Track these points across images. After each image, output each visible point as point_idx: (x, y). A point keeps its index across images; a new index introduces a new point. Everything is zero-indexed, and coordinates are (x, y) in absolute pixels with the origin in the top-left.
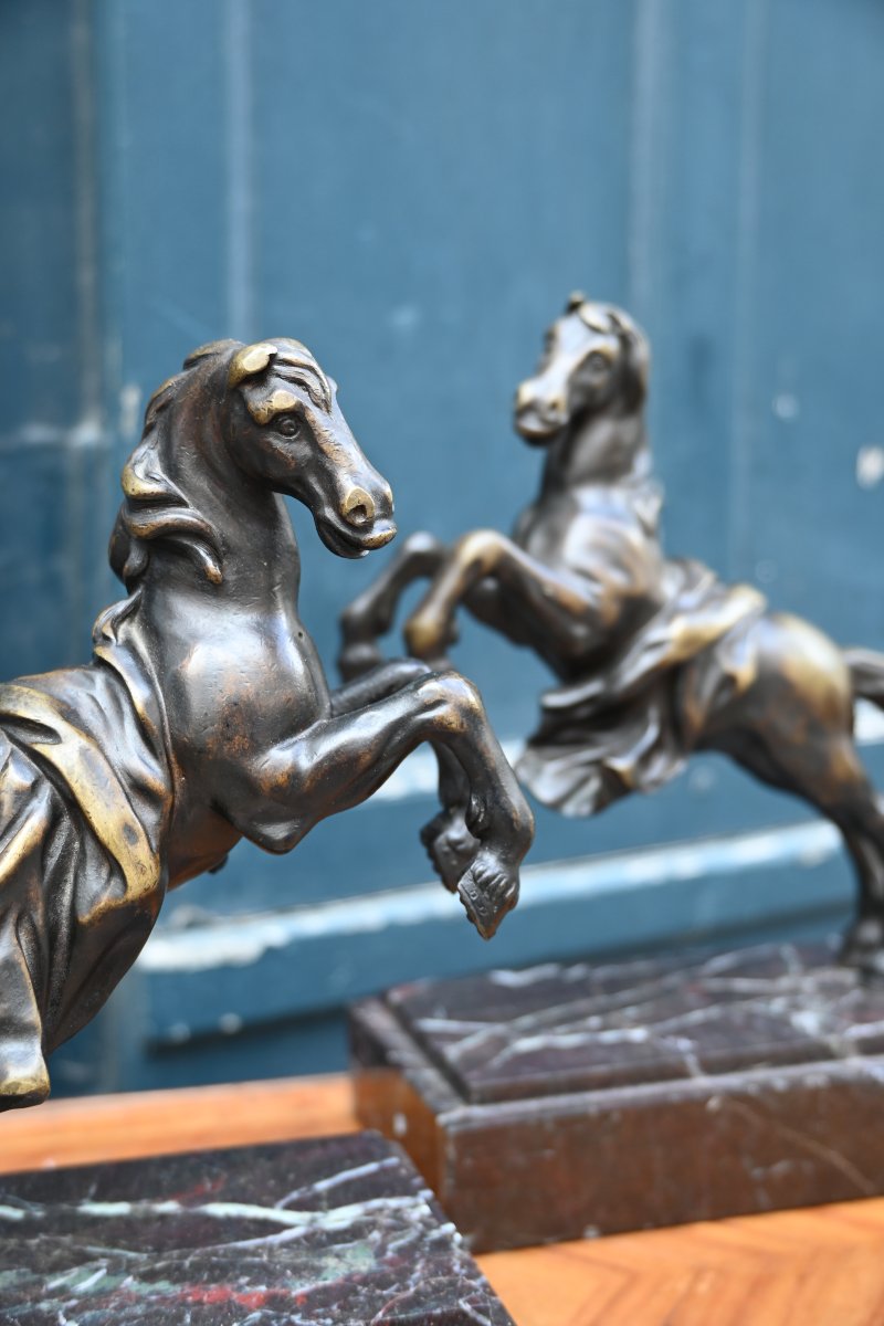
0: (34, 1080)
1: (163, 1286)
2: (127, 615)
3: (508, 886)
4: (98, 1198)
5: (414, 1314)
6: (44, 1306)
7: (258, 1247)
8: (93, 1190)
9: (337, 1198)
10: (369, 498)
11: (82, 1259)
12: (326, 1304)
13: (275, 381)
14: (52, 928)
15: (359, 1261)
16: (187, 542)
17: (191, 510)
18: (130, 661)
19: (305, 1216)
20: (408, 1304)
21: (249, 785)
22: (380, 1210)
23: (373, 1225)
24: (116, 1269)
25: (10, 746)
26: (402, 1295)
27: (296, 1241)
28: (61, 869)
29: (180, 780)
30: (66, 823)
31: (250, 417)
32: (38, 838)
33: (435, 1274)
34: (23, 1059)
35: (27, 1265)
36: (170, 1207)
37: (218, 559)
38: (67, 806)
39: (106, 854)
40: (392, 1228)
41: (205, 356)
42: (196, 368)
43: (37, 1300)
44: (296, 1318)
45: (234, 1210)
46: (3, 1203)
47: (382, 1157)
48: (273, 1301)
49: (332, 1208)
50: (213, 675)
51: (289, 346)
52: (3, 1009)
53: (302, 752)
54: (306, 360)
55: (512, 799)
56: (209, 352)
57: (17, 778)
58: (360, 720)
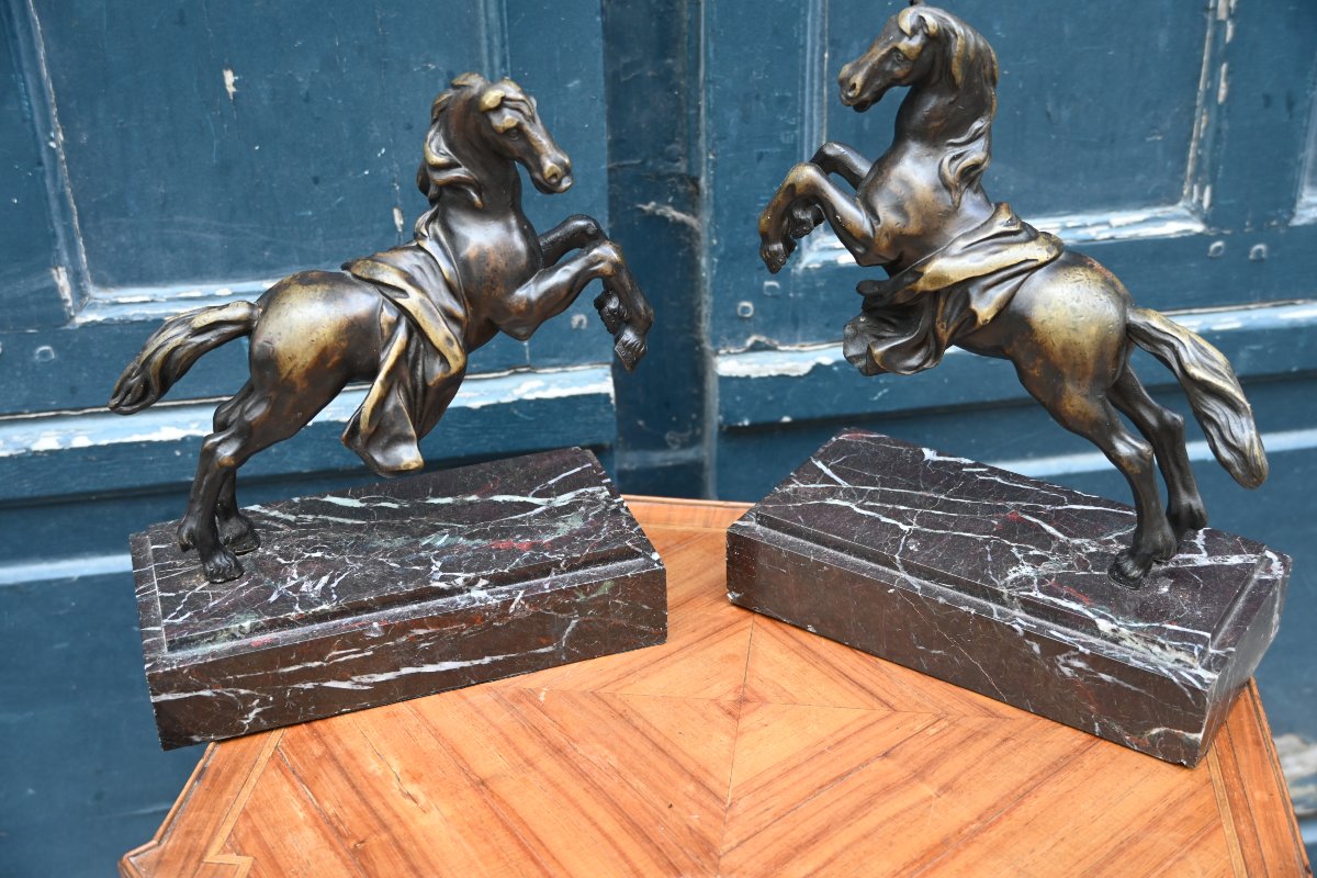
0: (416, 461)
1: (478, 541)
2: (432, 219)
3: (641, 347)
4: (435, 495)
5: (605, 549)
6: (422, 554)
7: (523, 518)
8: (431, 490)
9: (561, 489)
10: (558, 169)
11: (436, 529)
12: (560, 547)
13: (506, 111)
14: (415, 387)
15: (578, 524)
16: (464, 187)
17: (463, 169)
18: (438, 249)
19: (546, 500)
20: (600, 545)
21: (506, 310)
22: (583, 494)
23: (580, 503)
24: (452, 535)
25: (382, 297)
26: (598, 540)
27: (541, 513)
28: (415, 360)
29: (470, 309)
30: (415, 335)
31: (493, 129)
32: (403, 347)
33: (613, 528)
34: (410, 453)
35: (408, 533)
36: (474, 498)
37: (479, 193)
38: (415, 328)
39: (437, 352)
40: (590, 504)
41: (464, 86)
42: (459, 91)
43: (418, 551)
44: (547, 554)
45: (507, 498)
46: (385, 500)
47: (584, 464)
48: (534, 546)
49: (559, 495)
50: (482, 257)
51: (511, 90)
52: (396, 430)
53: (531, 291)
54: (520, 97)
55: (641, 305)
56: (465, 83)
57: (388, 315)
58: (560, 271)
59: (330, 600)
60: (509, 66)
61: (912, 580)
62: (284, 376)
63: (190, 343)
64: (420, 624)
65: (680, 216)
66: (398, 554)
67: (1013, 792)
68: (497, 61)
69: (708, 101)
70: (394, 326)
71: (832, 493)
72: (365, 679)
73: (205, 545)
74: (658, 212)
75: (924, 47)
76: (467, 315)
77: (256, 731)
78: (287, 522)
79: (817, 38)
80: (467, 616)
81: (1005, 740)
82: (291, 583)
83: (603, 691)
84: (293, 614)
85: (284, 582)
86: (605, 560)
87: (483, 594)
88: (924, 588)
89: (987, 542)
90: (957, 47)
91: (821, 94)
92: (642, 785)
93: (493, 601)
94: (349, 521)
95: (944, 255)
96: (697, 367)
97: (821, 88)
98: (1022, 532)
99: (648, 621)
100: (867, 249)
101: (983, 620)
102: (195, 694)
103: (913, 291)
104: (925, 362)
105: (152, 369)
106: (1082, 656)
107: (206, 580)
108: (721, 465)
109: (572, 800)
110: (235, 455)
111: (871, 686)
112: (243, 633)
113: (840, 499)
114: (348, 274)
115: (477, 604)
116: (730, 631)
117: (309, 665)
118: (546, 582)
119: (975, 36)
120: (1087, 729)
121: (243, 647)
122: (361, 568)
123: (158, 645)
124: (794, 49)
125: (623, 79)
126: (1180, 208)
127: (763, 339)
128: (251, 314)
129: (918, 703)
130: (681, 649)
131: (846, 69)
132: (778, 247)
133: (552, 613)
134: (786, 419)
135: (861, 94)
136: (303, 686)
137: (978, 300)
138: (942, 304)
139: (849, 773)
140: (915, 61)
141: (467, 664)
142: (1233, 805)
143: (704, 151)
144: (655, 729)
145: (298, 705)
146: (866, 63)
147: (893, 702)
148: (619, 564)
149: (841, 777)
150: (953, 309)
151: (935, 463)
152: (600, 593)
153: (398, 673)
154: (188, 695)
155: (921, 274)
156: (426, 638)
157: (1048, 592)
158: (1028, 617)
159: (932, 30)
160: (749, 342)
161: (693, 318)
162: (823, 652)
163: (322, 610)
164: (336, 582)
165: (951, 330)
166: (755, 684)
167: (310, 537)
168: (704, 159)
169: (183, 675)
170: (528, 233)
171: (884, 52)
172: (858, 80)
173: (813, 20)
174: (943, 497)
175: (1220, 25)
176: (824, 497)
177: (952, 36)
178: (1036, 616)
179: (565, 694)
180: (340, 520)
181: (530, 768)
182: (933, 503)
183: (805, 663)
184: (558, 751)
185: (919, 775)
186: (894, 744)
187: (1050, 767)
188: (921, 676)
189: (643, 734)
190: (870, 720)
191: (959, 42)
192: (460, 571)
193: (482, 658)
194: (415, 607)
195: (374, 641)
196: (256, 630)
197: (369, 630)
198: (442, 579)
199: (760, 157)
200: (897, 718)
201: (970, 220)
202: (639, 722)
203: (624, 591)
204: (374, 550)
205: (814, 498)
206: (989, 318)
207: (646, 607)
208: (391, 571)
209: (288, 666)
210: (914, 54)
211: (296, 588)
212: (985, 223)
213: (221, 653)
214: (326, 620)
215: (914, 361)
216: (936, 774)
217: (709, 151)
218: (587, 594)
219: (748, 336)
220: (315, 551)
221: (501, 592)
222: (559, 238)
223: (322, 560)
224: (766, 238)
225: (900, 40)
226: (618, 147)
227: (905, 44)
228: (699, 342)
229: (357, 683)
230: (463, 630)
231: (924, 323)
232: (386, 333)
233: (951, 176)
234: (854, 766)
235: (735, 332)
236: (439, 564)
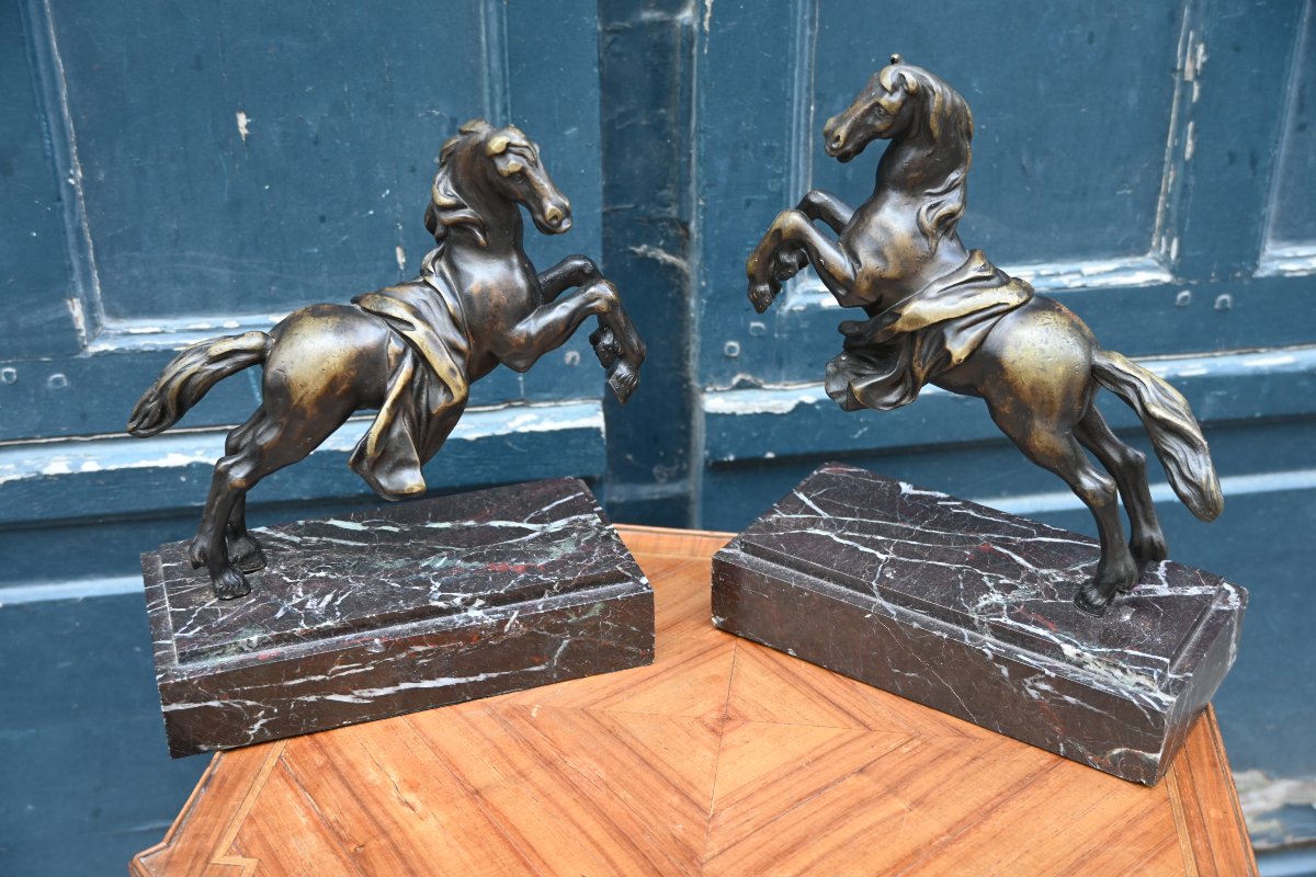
0: (419, 486)
1: (475, 563)
2: (438, 257)
3: (633, 380)
4: (434, 520)
5: (596, 572)
6: (422, 575)
7: (518, 542)
8: (430, 515)
9: (554, 516)
10: (559, 211)
11: (435, 552)
12: (554, 570)
13: (511, 156)
14: (419, 416)
15: (570, 549)
16: (469, 226)
17: (469, 210)
18: (444, 285)
19: (540, 526)
20: (592, 568)
21: (507, 344)
22: (576, 521)
23: (573, 529)
24: (450, 557)
25: (389, 329)
26: (590, 564)
27: (536, 539)
28: (420, 389)
29: (473, 342)
30: (421, 366)
31: (499, 174)
32: (409, 377)
33: (604, 553)
34: (413, 477)
35: (408, 555)
36: (471, 523)
37: (483, 232)
38: (420, 359)
39: (441, 381)
40: (583, 531)
41: (472, 132)
42: (466, 137)
43: (418, 573)
44: (541, 577)
45: (503, 523)
46: (386, 524)
47: (576, 492)
48: (528, 569)
49: (553, 521)
50: (485, 293)
51: (516, 137)
52: (401, 455)
53: (532, 326)
54: (525, 143)
55: (634, 341)
56: (472, 129)
57: (395, 347)
58: (558, 308)
59: (334, 617)
60: (509, 113)
61: (888, 606)
62: (295, 403)
63: (206, 370)
64: (419, 641)
65: (670, 259)
66: (398, 575)
67: (981, 807)
68: (498, 108)
69: (699, 150)
70: (400, 357)
71: (813, 523)
72: (366, 693)
73: (216, 563)
74: (650, 254)
75: (904, 103)
76: (469, 347)
77: (260, 741)
78: (292, 544)
79: (804, 91)
80: (463, 634)
81: (975, 759)
82: (296, 601)
83: (592, 708)
84: (299, 629)
85: (290, 599)
86: (596, 583)
87: (480, 614)
88: (900, 614)
89: (959, 571)
90: (935, 103)
91: (807, 145)
92: (629, 796)
93: (489, 621)
94: (352, 544)
95: (921, 297)
96: (684, 404)
97: (807, 138)
98: (993, 562)
99: (636, 642)
100: (849, 291)
101: (955, 644)
102: (203, 704)
103: (891, 331)
104: (901, 399)
105: (170, 395)
106: (1048, 679)
107: (215, 597)
108: (707, 498)
109: (562, 810)
110: (247, 477)
111: (848, 706)
112: (251, 647)
113: (821, 528)
114: (358, 307)
115: (474, 623)
116: (714, 653)
117: (313, 678)
118: (539, 603)
119: (952, 93)
120: (1053, 750)
121: (250, 660)
122: (364, 588)
123: (169, 658)
124: (781, 102)
125: (618, 127)
126: (1149, 259)
127: (748, 377)
128: (265, 344)
129: (892, 723)
130: (667, 670)
131: (831, 122)
132: (764, 288)
133: (545, 633)
134: (770, 455)
135: (844, 146)
136: (306, 699)
137: (952, 340)
138: (919, 344)
139: (826, 787)
140: (895, 116)
141: (462, 680)
142: (1189, 822)
143: (694, 197)
144: (642, 744)
145: (301, 717)
146: (849, 116)
147: (869, 722)
148: (609, 587)
149: (818, 791)
150: (929, 349)
151: (911, 497)
152: (591, 614)
153: (397, 688)
154: (197, 705)
155: (900, 315)
156: (424, 654)
157: (1017, 618)
158: (997, 641)
159: (912, 87)
160: (735, 380)
161: (681, 357)
162: (802, 674)
163: (326, 627)
164: (340, 600)
165: (927, 368)
166: (737, 703)
167: (315, 558)
168: (694, 204)
169: (193, 686)
170: (529, 271)
171: (866, 107)
172: (842, 132)
173: (800, 75)
174: (918, 528)
175: (1187, 85)
176: (805, 527)
177: (931, 93)
178: (1005, 641)
179: (557, 711)
180: (343, 542)
181: (523, 779)
182: (909, 533)
183: (786, 685)
184: (549, 764)
185: (893, 790)
186: (869, 761)
187: (1016, 785)
188: (896, 698)
189: (630, 748)
190: (847, 737)
191: (937, 98)
192: (458, 592)
193: (477, 675)
194: (415, 625)
195: (375, 656)
196: (263, 644)
197: (371, 646)
198: (441, 599)
199: (748, 203)
200: (872, 737)
201: (946, 265)
202: (627, 739)
203: (614, 613)
204: (376, 570)
205: (796, 527)
206: (963, 357)
207: (634, 629)
208: (392, 591)
209: (293, 679)
210: (894, 110)
211: (301, 605)
212: (961, 268)
213: (230, 665)
214: (330, 636)
215: (892, 398)
216: (909, 789)
217: (699, 196)
218: (578, 616)
219: (734, 374)
220: (319, 570)
221: (496, 612)
222: (558, 276)
223: (326, 579)
224: (753, 280)
225: (881, 96)
226: (613, 192)
227: (886, 100)
228: (687, 380)
229: (358, 697)
230: (460, 647)
231: (901, 361)
232: (393, 363)
233: (928, 224)
234: (831, 781)
235: (721, 370)
236: (438, 585)
